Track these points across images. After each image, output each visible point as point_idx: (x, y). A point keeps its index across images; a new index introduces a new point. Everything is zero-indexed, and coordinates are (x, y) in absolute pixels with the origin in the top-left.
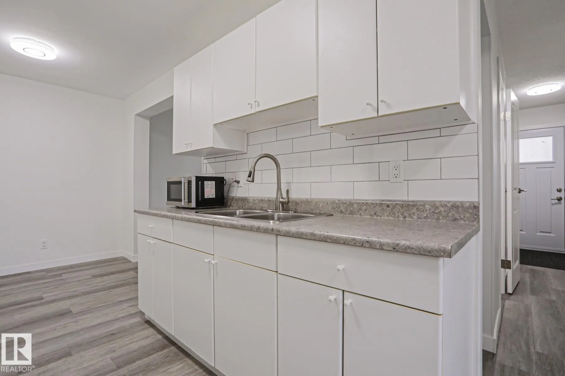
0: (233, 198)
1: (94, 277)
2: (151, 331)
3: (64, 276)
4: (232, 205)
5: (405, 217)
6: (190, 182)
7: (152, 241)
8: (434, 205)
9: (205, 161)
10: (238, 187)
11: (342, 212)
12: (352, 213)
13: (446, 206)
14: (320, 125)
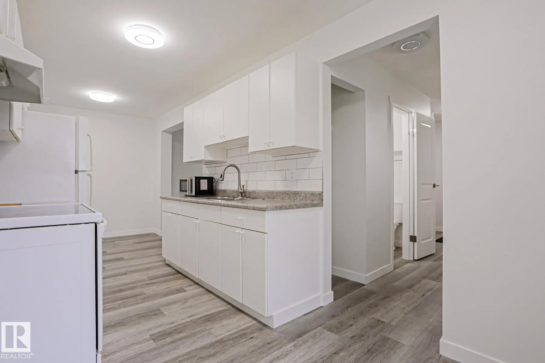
0: (219, 190)
1: (135, 243)
2: (169, 268)
3: (116, 242)
4: (218, 194)
5: (294, 200)
6: (191, 180)
7: (170, 215)
8: (305, 193)
9: (205, 166)
10: (222, 183)
11: (269, 198)
12: (273, 198)
13: (309, 193)
14: (250, 151)
